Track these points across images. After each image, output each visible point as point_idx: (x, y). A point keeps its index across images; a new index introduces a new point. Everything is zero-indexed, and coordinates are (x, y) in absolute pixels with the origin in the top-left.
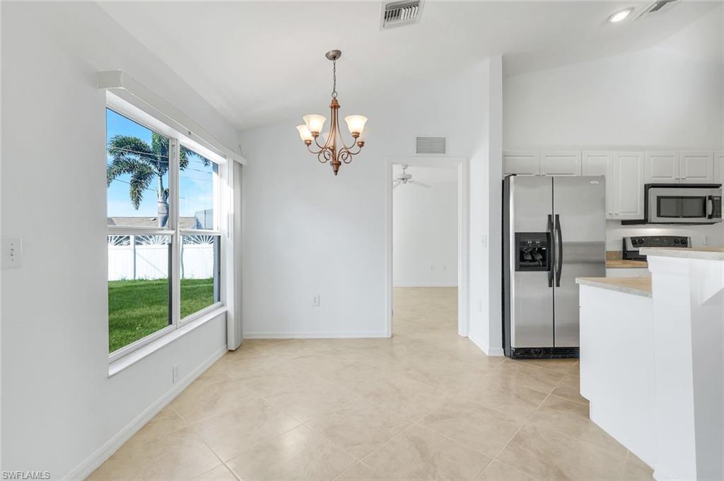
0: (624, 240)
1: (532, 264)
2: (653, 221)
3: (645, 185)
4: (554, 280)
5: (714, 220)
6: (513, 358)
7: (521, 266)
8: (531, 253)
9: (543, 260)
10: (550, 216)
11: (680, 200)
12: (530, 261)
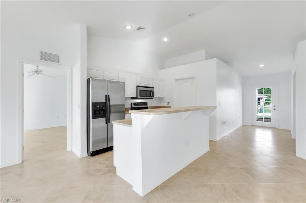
0: (132, 104)
1: (100, 115)
2: (139, 98)
3: (137, 86)
4: (108, 121)
5: (153, 97)
6: (91, 156)
7: (95, 116)
8: (99, 111)
9: (104, 113)
10: (106, 96)
11: (146, 91)
12: (98, 114)
